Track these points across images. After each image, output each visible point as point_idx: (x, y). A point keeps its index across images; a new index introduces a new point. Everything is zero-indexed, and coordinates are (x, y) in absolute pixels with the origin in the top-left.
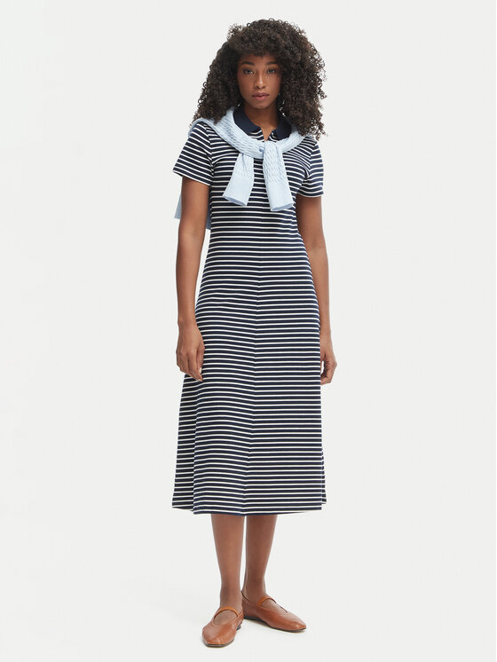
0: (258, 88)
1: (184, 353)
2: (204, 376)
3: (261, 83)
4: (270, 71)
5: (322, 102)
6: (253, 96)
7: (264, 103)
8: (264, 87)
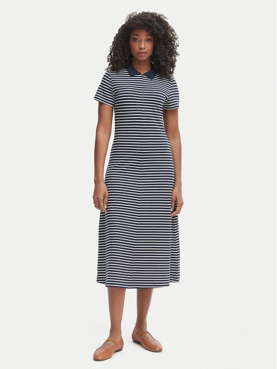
0: (141, 49)
1: (96, 198)
2: (107, 211)
3: (143, 46)
4: (148, 40)
5: (177, 58)
6: (138, 53)
7: (144, 57)
8: (144, 48)
